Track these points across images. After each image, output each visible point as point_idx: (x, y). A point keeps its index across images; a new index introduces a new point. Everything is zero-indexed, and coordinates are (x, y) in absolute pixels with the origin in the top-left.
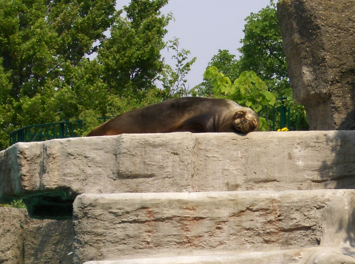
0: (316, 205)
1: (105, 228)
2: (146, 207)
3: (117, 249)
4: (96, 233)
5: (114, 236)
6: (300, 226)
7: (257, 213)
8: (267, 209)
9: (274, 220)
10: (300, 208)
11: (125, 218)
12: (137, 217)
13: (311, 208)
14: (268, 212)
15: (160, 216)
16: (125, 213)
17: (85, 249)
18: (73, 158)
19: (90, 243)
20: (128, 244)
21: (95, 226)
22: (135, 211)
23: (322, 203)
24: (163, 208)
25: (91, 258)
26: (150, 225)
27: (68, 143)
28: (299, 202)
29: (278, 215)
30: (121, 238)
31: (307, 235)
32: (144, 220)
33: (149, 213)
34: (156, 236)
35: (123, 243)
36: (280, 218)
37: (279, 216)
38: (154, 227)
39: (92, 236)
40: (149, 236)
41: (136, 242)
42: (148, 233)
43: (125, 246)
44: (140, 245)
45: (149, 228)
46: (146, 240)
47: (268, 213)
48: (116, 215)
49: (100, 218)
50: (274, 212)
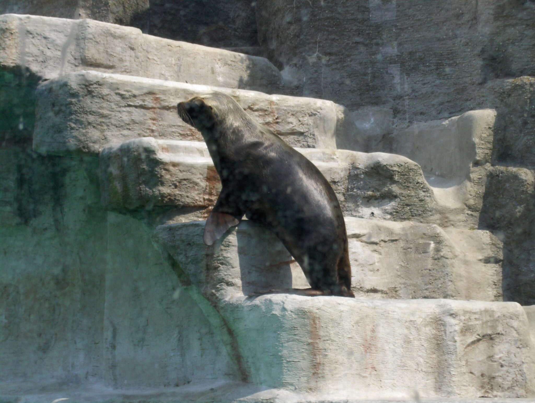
0: (309, 112)
1: (110, 109)
2: (154, 92)
3: (122, 134)
4: (101, 114)
5: (119, 119)
6: (295, 131)
7: (256, 113)
8: (266, 111)
9: (272, 122)
10: (296, 113)
11: (131, 101)
12: (144, 102)
13: (305, 114)
14: (266, 113)
15: (166, 104)
16: (132, 96)
17: (87, 130)
18: (32, 37)
19: (94, 124)
20: (133, 130)
21: (100, 106)
22: (142, 95)
23: (314, 110)
24: (170, 96)
25: (95, 141)
26: (156, 112)
27: (28, 19)
28: (295, 107)
29: (276, 117)
30: (126, 122)
31: (299, 141)
32: (150, 106)
33: (155, 100)
34: (161, 125)
35: (127, 129)
36: (278, 121)
37: (276, 119)
38: (159, 115)
39: (97, 117)
40: (154, 124)
41: (141, 129)
42: (152, 121)
43: (129, 131)
44: (145, 132)
45: (154, 116)
46: (151, 128)
47: (266, 115)
48: (122, 96)
49: (106, 99)
50: (272, 114)
